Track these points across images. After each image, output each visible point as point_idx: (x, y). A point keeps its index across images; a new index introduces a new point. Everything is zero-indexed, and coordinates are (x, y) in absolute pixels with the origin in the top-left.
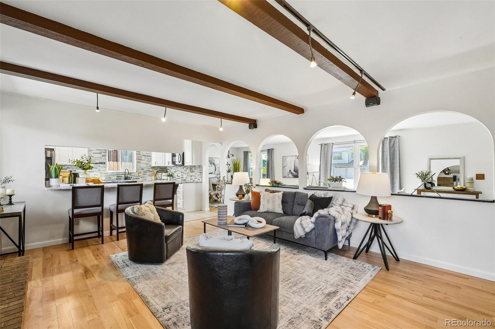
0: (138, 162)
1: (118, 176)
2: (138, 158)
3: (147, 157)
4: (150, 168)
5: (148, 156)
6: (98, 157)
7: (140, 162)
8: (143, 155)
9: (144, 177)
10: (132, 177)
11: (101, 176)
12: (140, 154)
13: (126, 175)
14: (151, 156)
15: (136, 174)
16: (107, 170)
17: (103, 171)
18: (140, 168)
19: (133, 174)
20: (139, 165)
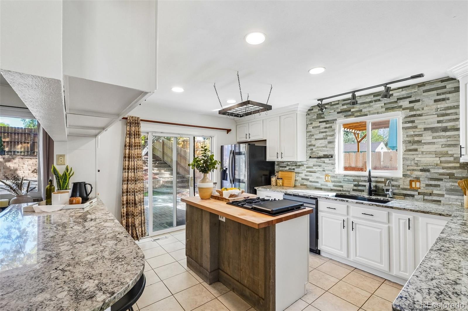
0: (410, 150)
1: (356, 183)
2: (407, 139)
3: (444, 134)
4: (455, 168)
5: (445, 130)
6: (322, 145)
7: (416, 150)
8: (425, 129)
9: (431, 194)
10: (387, 190)
11: (327, 181)
12: (416, 127)
13: (373, 184)
15: (405, 183)
16: (339, 170)
17: (329, 172)
18: (415, 168)
19: (394, 183)
20: (414, 159)
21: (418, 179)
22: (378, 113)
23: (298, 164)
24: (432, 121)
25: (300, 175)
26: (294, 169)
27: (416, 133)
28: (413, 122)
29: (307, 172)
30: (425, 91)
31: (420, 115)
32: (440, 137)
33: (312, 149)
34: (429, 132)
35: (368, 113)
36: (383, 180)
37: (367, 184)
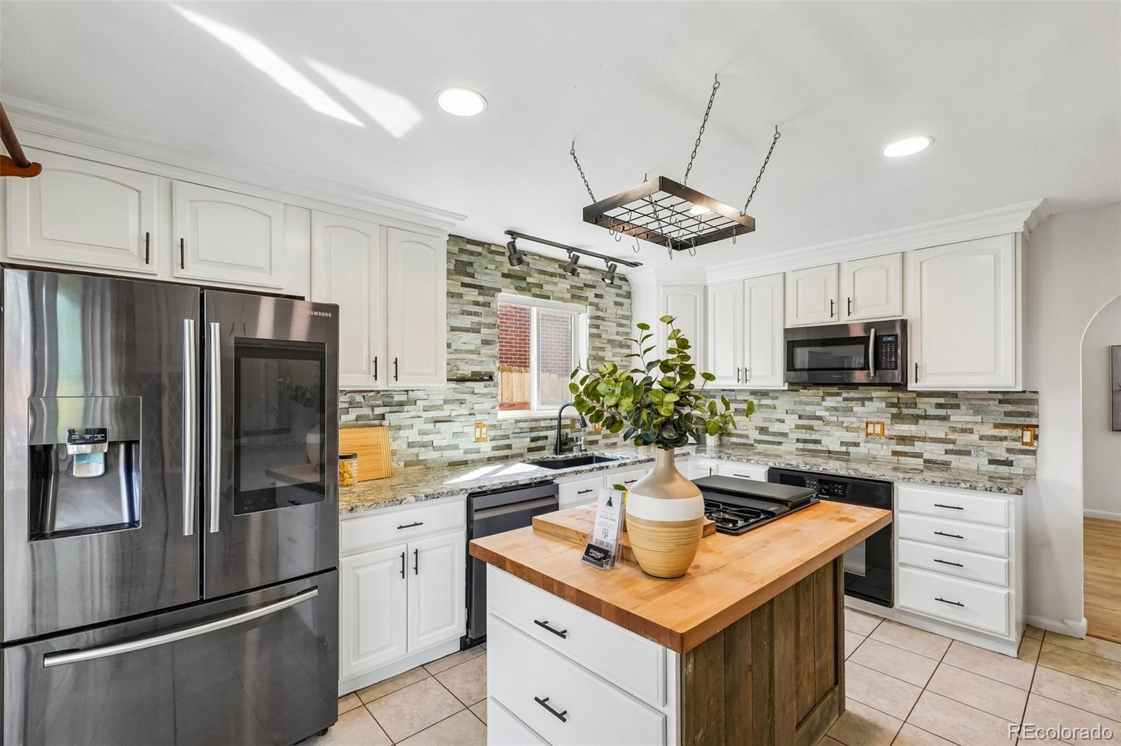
1: (535, 434)
11: (477, 440)
12: (600, 336)
17: (486, 417)
22: (564, 300)
23: (397, 398)
24: (612, 330)
26: (383, 417)
27: (600, 345)
28: (598, 327)
31: (604, 319)
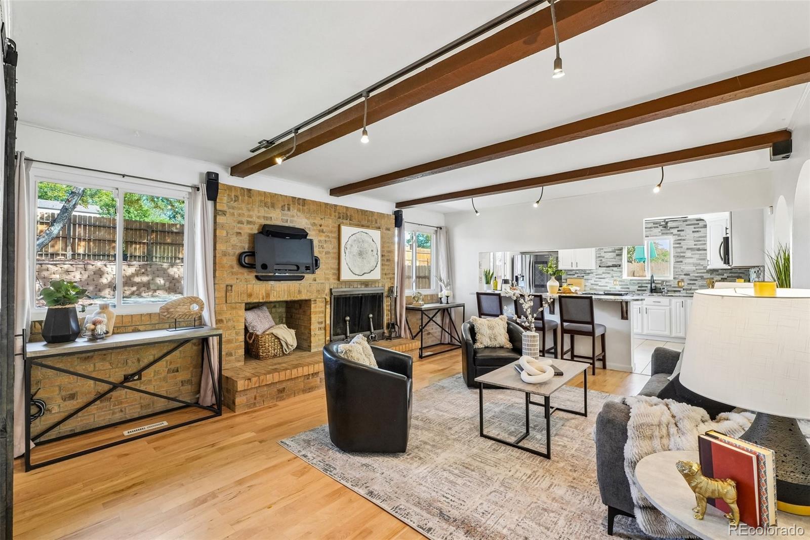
0: (678, 262)
1: (640, 285)
2: (676, 254)
3: (698, 252)
4: (704, 273)
5: (699, 250)
6: (611, 257)
7: (682, 262)
8: (688, 249)
9: (690, 289)
10: (663, 289)
11: (615, 285)
12: (682, 247)
13: (653, 285)
14: (706, 250)
15: (675, 284)
16: (625, 276)
17: (617, 278)
18: (681, 273)
19: (667, 284)
20: (680, 268)
21: (683, 280)
22: (656, 236)
23: (587, 272)
24: (691, 244)
25: (589, 281)
26: (583, 276)
27: (682, 251)
28: (680, 244)
29: (596, 278)
30: (687, 225)
31: (684, 240)
32: (695, 254)
33: (601, 260)
34: (690, 251)
35: (649, 235)
36: (660, 282)
37: (650, 285)
